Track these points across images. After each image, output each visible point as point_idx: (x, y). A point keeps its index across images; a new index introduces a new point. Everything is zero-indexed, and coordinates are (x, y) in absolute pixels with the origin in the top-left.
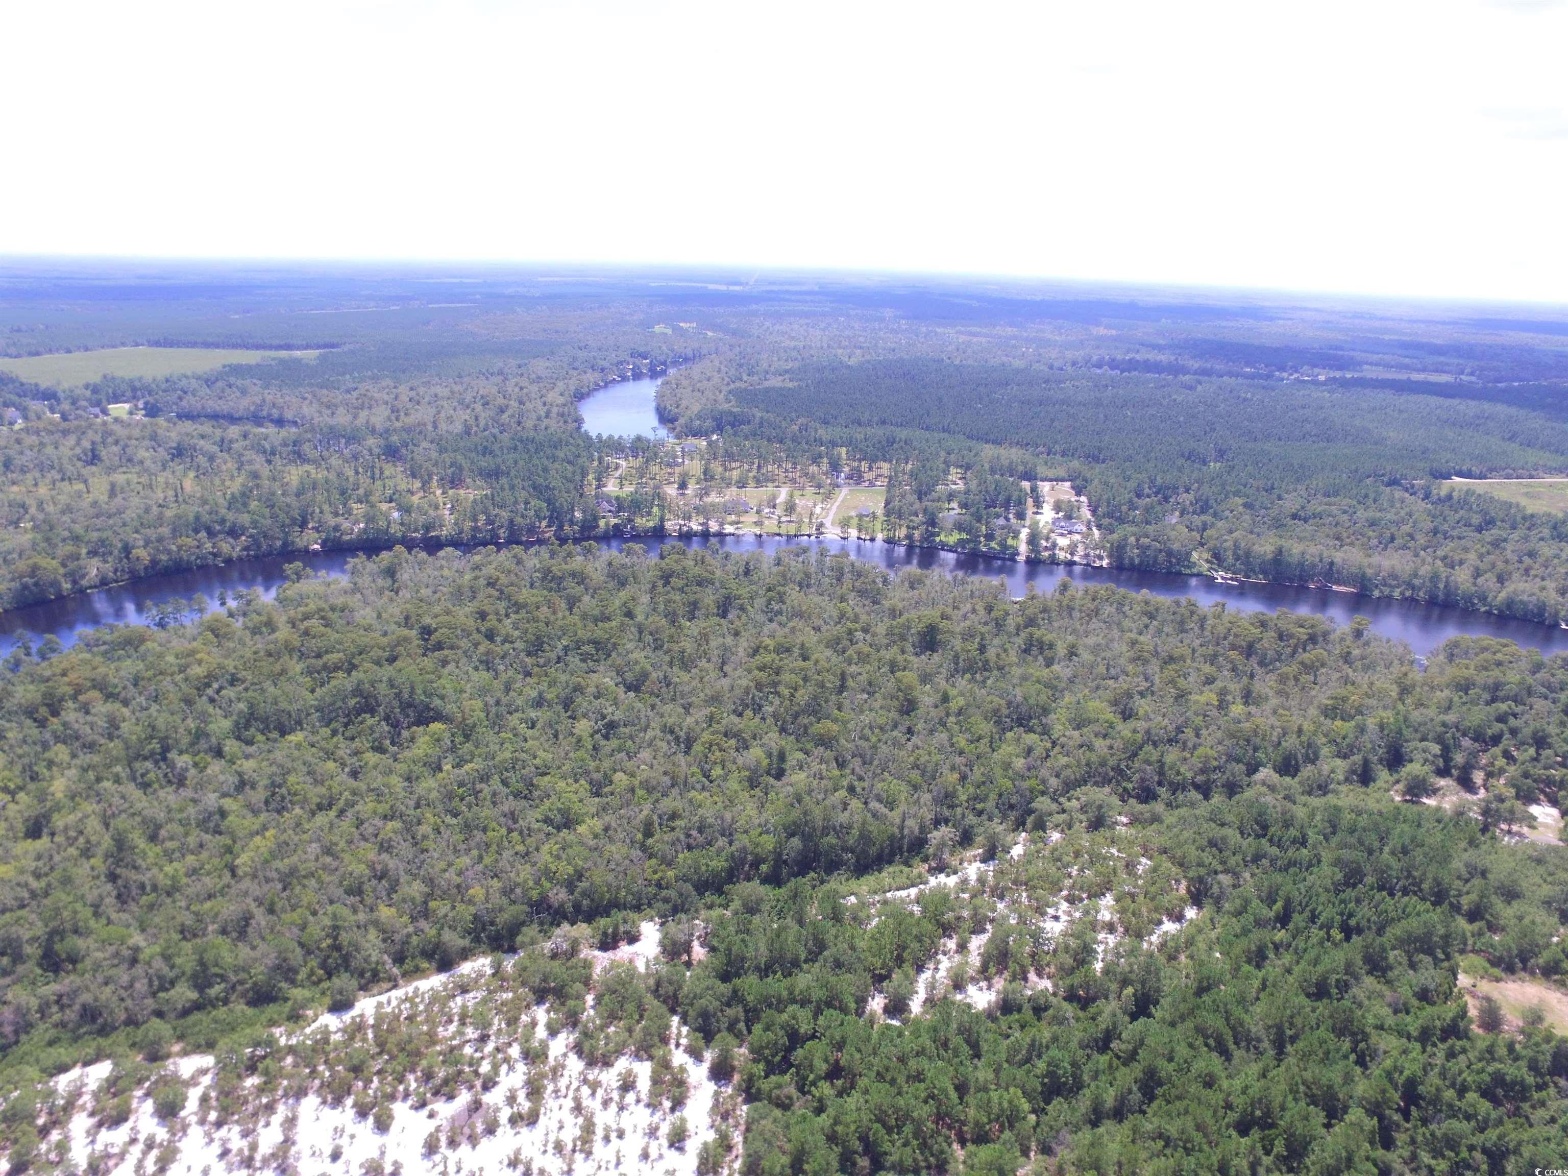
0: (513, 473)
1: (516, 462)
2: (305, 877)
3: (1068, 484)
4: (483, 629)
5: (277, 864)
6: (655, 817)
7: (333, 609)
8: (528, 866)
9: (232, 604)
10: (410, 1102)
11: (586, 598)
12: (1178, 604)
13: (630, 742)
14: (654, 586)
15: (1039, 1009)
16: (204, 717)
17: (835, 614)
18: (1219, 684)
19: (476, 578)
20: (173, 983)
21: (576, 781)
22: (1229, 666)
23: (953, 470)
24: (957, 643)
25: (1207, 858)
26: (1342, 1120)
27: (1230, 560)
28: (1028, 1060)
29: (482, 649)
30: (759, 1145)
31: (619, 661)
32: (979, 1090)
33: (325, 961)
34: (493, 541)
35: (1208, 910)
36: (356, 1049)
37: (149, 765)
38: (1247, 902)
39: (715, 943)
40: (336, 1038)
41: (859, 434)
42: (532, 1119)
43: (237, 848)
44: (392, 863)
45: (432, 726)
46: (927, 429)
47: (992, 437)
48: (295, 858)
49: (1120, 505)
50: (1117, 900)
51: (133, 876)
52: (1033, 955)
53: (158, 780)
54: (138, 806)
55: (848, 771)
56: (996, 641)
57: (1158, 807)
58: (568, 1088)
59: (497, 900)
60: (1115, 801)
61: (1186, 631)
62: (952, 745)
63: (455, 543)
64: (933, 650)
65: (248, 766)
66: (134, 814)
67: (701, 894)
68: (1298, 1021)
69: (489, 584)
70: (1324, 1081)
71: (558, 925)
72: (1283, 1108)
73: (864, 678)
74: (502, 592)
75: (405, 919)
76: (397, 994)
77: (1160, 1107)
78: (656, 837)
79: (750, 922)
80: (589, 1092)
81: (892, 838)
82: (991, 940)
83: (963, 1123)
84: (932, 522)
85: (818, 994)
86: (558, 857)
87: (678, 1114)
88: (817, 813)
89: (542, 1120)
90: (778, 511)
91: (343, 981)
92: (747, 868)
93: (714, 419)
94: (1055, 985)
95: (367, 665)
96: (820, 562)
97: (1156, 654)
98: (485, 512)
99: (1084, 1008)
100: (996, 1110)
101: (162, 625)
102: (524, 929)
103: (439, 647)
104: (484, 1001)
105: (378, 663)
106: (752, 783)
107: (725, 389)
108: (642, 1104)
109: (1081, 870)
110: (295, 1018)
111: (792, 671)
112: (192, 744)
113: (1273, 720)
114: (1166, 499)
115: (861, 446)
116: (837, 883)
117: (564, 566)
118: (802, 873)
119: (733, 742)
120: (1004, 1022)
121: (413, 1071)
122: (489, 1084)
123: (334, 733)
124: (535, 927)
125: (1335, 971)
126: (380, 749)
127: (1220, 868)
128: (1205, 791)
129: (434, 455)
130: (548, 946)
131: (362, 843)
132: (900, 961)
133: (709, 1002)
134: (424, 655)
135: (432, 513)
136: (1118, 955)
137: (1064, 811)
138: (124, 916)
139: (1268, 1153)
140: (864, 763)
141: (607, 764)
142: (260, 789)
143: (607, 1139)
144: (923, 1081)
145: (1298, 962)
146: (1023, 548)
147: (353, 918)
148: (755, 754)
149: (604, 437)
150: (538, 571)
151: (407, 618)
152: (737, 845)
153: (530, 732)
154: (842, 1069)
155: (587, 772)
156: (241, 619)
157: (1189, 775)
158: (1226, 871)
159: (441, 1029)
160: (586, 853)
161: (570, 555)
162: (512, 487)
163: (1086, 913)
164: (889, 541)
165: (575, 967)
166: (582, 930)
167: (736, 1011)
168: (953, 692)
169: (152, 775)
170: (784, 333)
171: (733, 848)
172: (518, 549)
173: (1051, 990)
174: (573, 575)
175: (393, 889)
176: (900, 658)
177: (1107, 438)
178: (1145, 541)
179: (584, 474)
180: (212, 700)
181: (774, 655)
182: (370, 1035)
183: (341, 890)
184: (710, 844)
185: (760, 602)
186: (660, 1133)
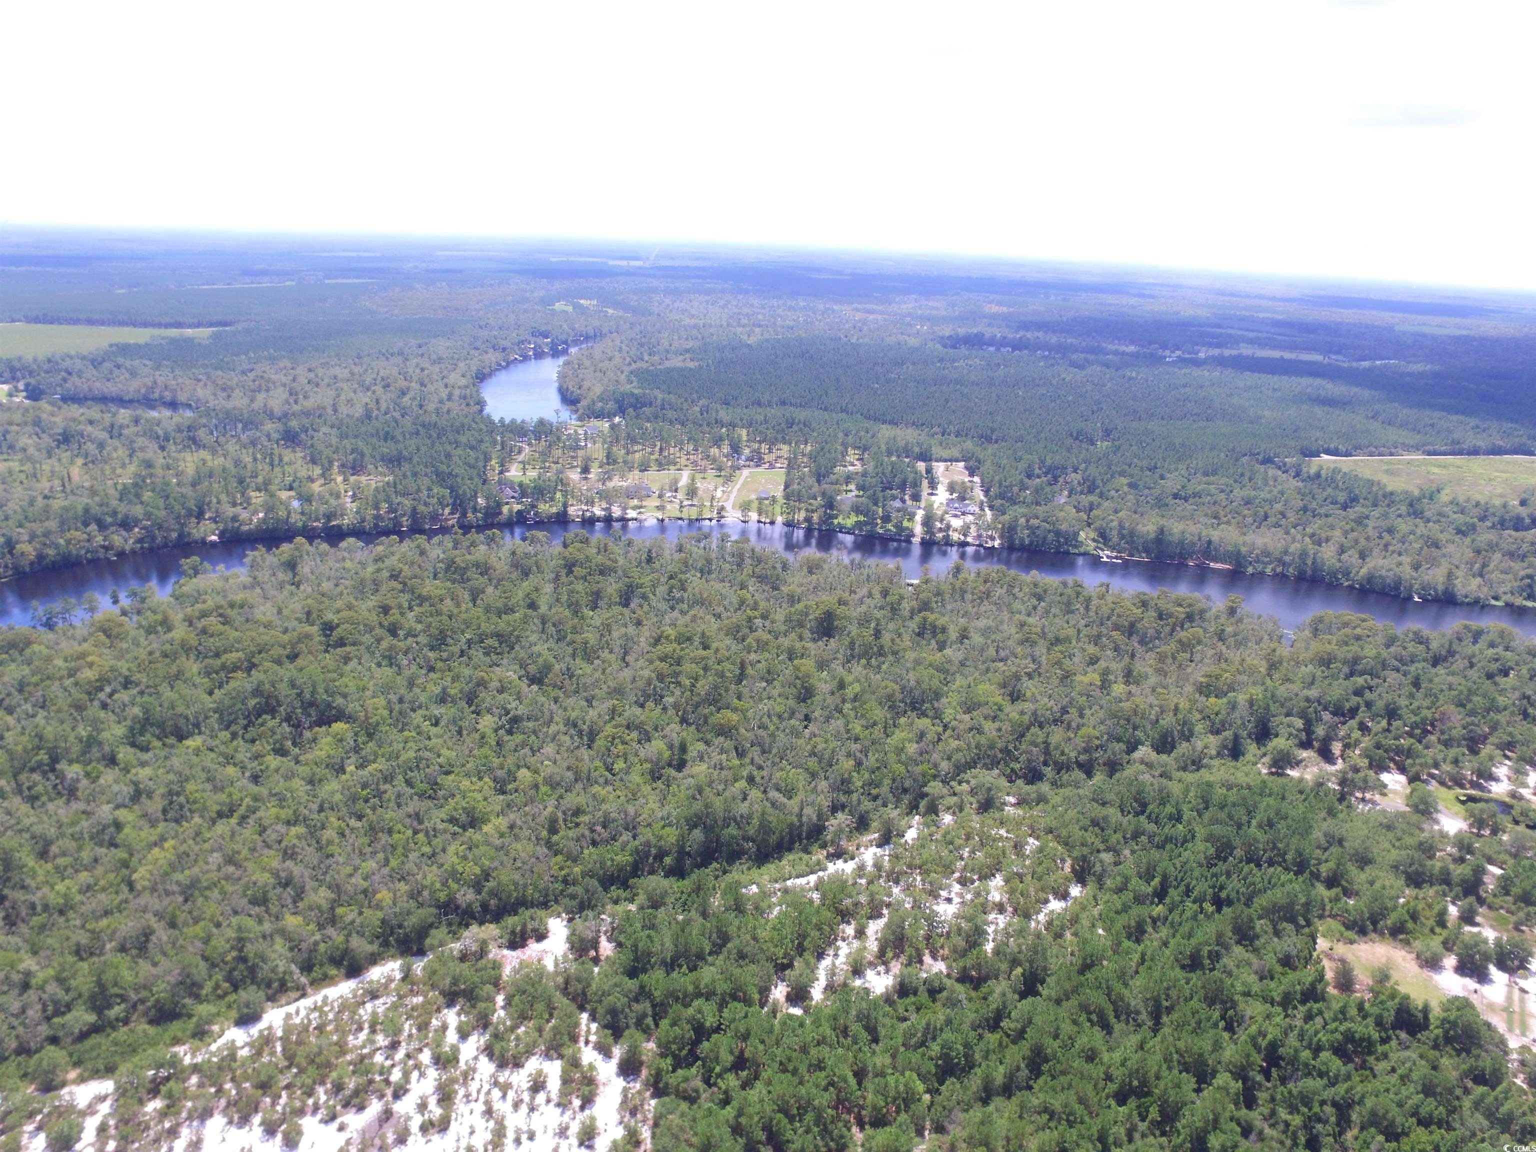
0: (416, 459)
1: (418, 449)
2: (207, 888)
3: (962, 464)
4: (386, 623)
5: (178, 876)
6: (560, 814)
7: (232, 605)
8: (434, 867)
9: (125, 601)
10: (319, 1116)
11: (490, 590)
12: (1065, 584)
13: (533, 737)
14: (557, 578)
15: (934, 992)
16: (96, 725)
17: (735, 600)
18: (1102, 664)
19: (379, 570)
20: (69, 1007)
21: (481, 779)
22: (1112, 645)
23: (850, 451)
24: (854, 630)
25: (1090, 837)
26: (1210, 1084)
27: (1115, 539)
28: (923, 1044)
29: (385, 644)
30: (667, 1140)
31: (522, 654)
32: (876, 1075)
33: (230, 972)
34: (394, 530)
35: (1091, 888)
36: (264, 1065)
37: (37, 777)
38: (1127, 880)
39: (622, 939)
40: (244, 1053)
41: (759, 415)
42: (443, 1125)
43: (134, 861)
44: (297, 871)
45: (334, 725)
46: (826, 409)
47: (888, 418)
48: (196, 870)
49: (1011, 486)
50: (1007, 881)
51: (19, 896)
52: (928, 938)
53: (47, 793)
54: (27, 822)
55: (747, 760)
56: (891, 626)
57: (1044, 787)
58: (479, 1092)
59: (405, 904)
60: (1003, 782)
61: (1072, 612)
62: (848, 731)
63: (358, 532)
64: (830, 636)
65: (144, 773)
66: (21, 831)
67: (606, 889)
68: (1174, 993)
69: (392, 576)
70: (1195, 1049)
71: (467, 926)
72: (1158, 1078)
73: (762, 666)
74: (405, 584)
75: (312, 927)
76: (305, 1004)
77: (1046, 1083)
78: (561, 833)
79: (655, 917)
80: (500, 1094)
81: (791, 826)
82: (887, 925)
83: (862, 1107)
84: (830, 504)
85: (723, 987)
86: (465, 858)
87: (587, 1112)
88: (718, 804)
89: (453, 1125)
90: (680, 495)
91: (250, 994)
92: (651, 860)
93: (617, 401)
94: (949, 967)
95: (267, 664)
96: (721, 548)
97: (1043, 635)
98: (388, 500)
99: (976, 988)
100: (892, 1093)
101: (50, 625)
102: (433, 932)
103: (341, 643)
104: (394, 1007)
105: (279, 662)
106: (655, 776)
107: (627, 369)
108: (552, 1104)
109: (973, 852)
110: (201, 1034)
111: (694, 661)
112: (84, 753)
113: (1152, 699)
114: (1055, 479)
115: (761, 428)
116: (738, 873)
117: (468, 557)
118: (705, 864)
119: (635, 735)
120: (901, 1004)
121: (322, 1083)
122: (399, 1092)
123: (234, 736)
124: (444, 929)
125: (1207, 943)
126: (281, 752)
127: (1102, 847)
128: (1088, 771)
129: (334, 440)
130: (456, 947)
131: (266, 851)
132: (801, 950)
133: (617, 1000)
134: (326, 651)
135: (333, 502)
136: (1008, 935)
137: (955, 794)
138: (14, 940)
139: (1143, 1119)
140: (763, 752)
141: (510, 761)
142: (157, 796)
143: (518, 1141)
144: (824, 1069)
145: (1174, 936)
146: (918, 530)
147: (258, 928)
148: (657, 746)
149: (507, 422)
150: (442, 561)
151: (309, 614)
152: (641, 839)
153: (434, 730)
154: (747, 1060)
155: (491, 770)
156: (135, 618)
157: (1073, 755)
158: (1108, 849)
159: (351, 1037)
160: (492, 852)
161: (473, 544)
162: (415, 474)
163: (977, 894)
164: (788, 524)
165: (485, 969)
166: (491, 930)
167: (645, 1006)
168: (849, 678)
169: (40, 788)
170: (684, 311)
171: (637, 843)
172: (421, 539)
173: (945, 971)
174: (477, 565)
175: (298, 896)
176: (798, 645)
177: (999, 418)
178: (1034, 522)
179: (487, 459)
180: (104, 706)
181: (675, 645)
182: (279, 1049)
183: (245, 901)
184: (614, 839)
185: (662, 590)
186: (569, 1133)
